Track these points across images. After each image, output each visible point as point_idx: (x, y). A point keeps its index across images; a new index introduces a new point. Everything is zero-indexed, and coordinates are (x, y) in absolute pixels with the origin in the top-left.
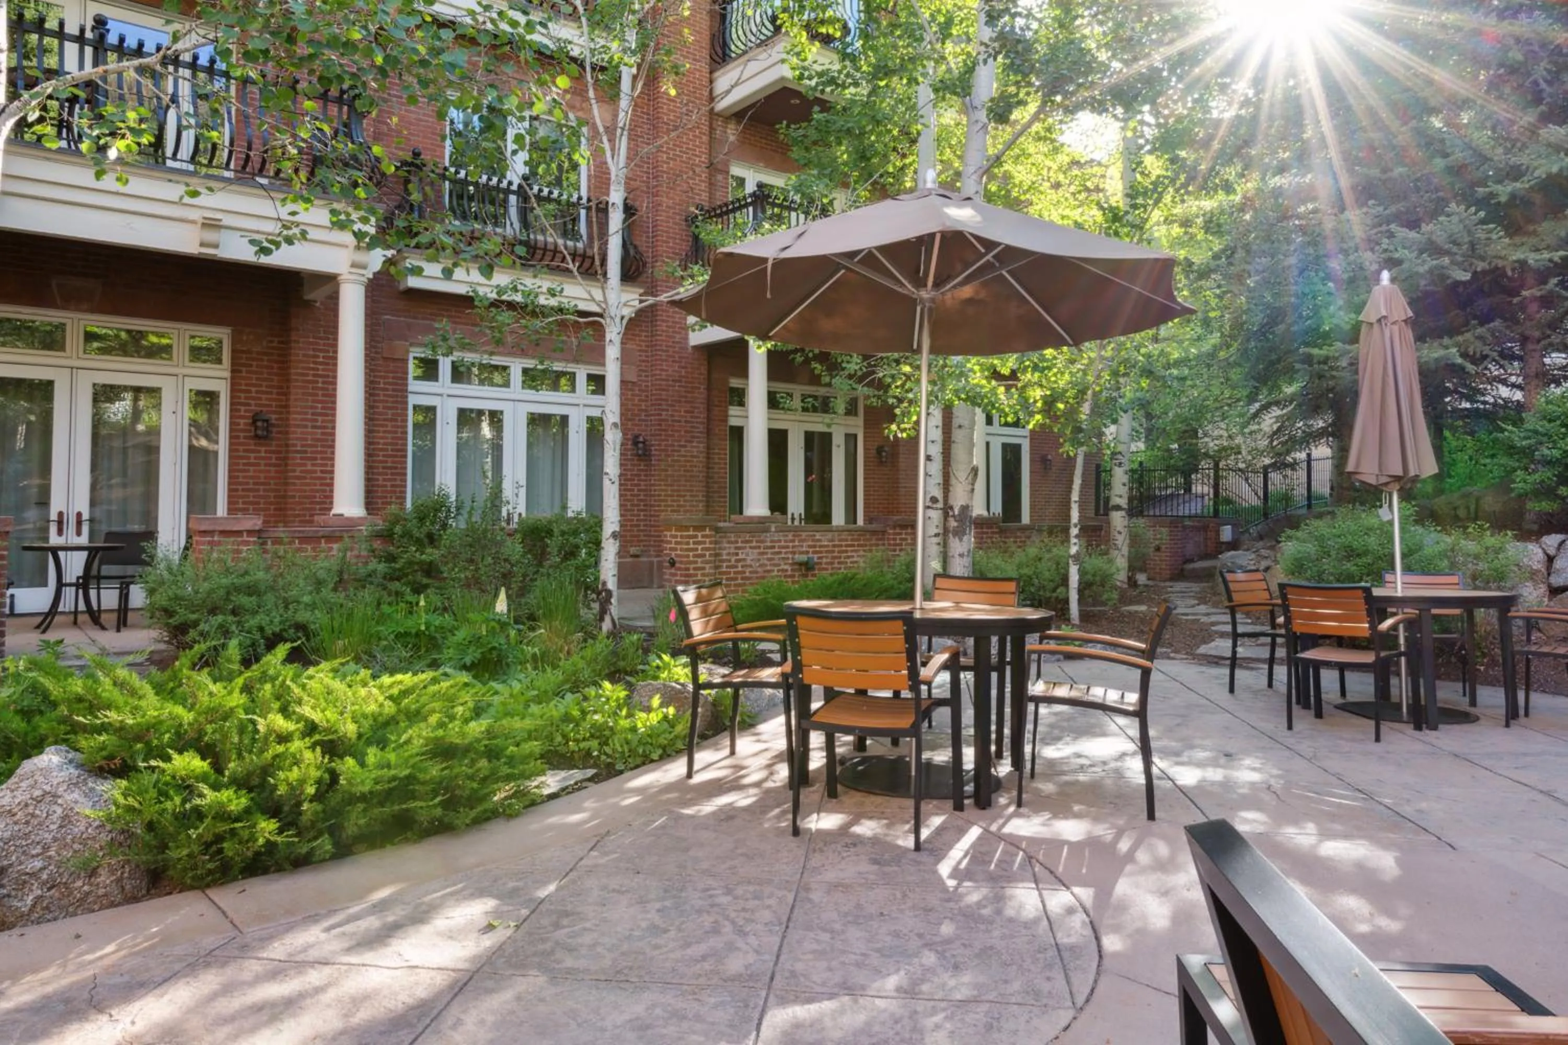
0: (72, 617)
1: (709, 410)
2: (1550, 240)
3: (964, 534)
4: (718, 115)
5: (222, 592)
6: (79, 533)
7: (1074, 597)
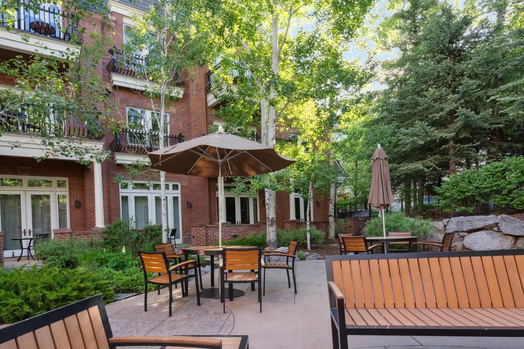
0: (27, 257)
1: (209, 193)
2: (451, 130)
3: (273, 225)
4: (209, 107)
5: (53, 250)
6: (30, 235)
7: (309, 242)
